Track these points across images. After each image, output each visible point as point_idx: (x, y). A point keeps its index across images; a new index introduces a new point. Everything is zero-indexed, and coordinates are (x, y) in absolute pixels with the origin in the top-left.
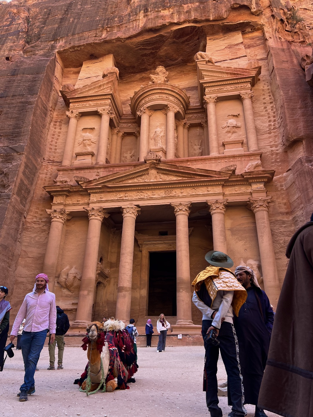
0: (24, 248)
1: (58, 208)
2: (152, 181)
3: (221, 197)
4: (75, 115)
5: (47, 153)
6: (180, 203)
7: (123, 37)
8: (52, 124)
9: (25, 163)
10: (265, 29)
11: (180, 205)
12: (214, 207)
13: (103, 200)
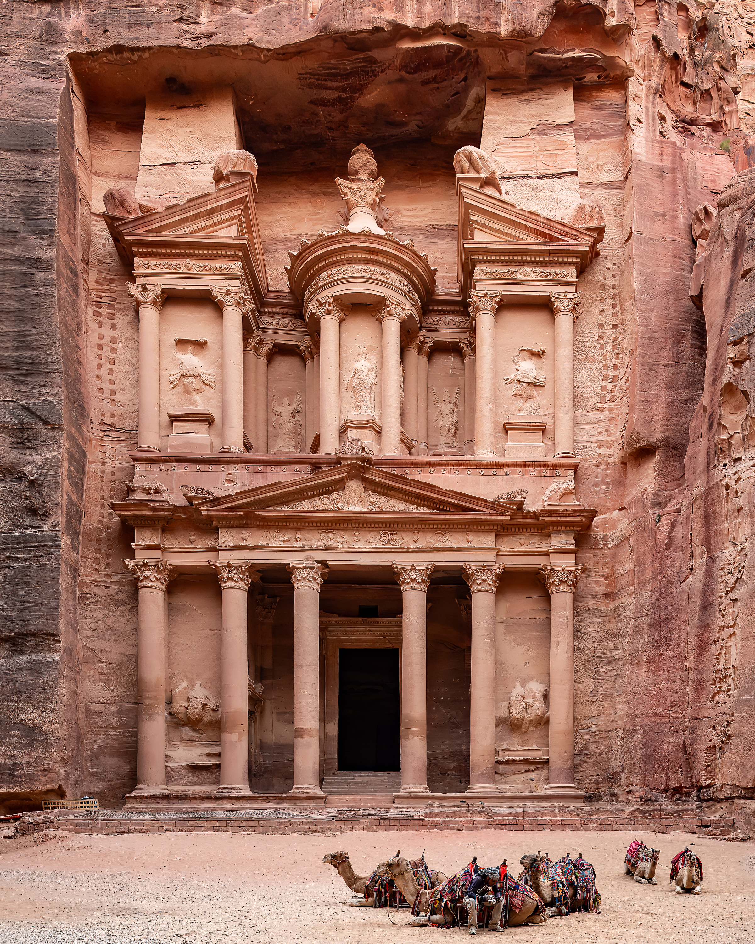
1: (153, 557)
2: (353, 508)
3: (492, 558)
4: (151, 297)
6: (411, 564)
10: (630, 87)
11: (411, 569)
12: (477, 577)
13: (247, 544)
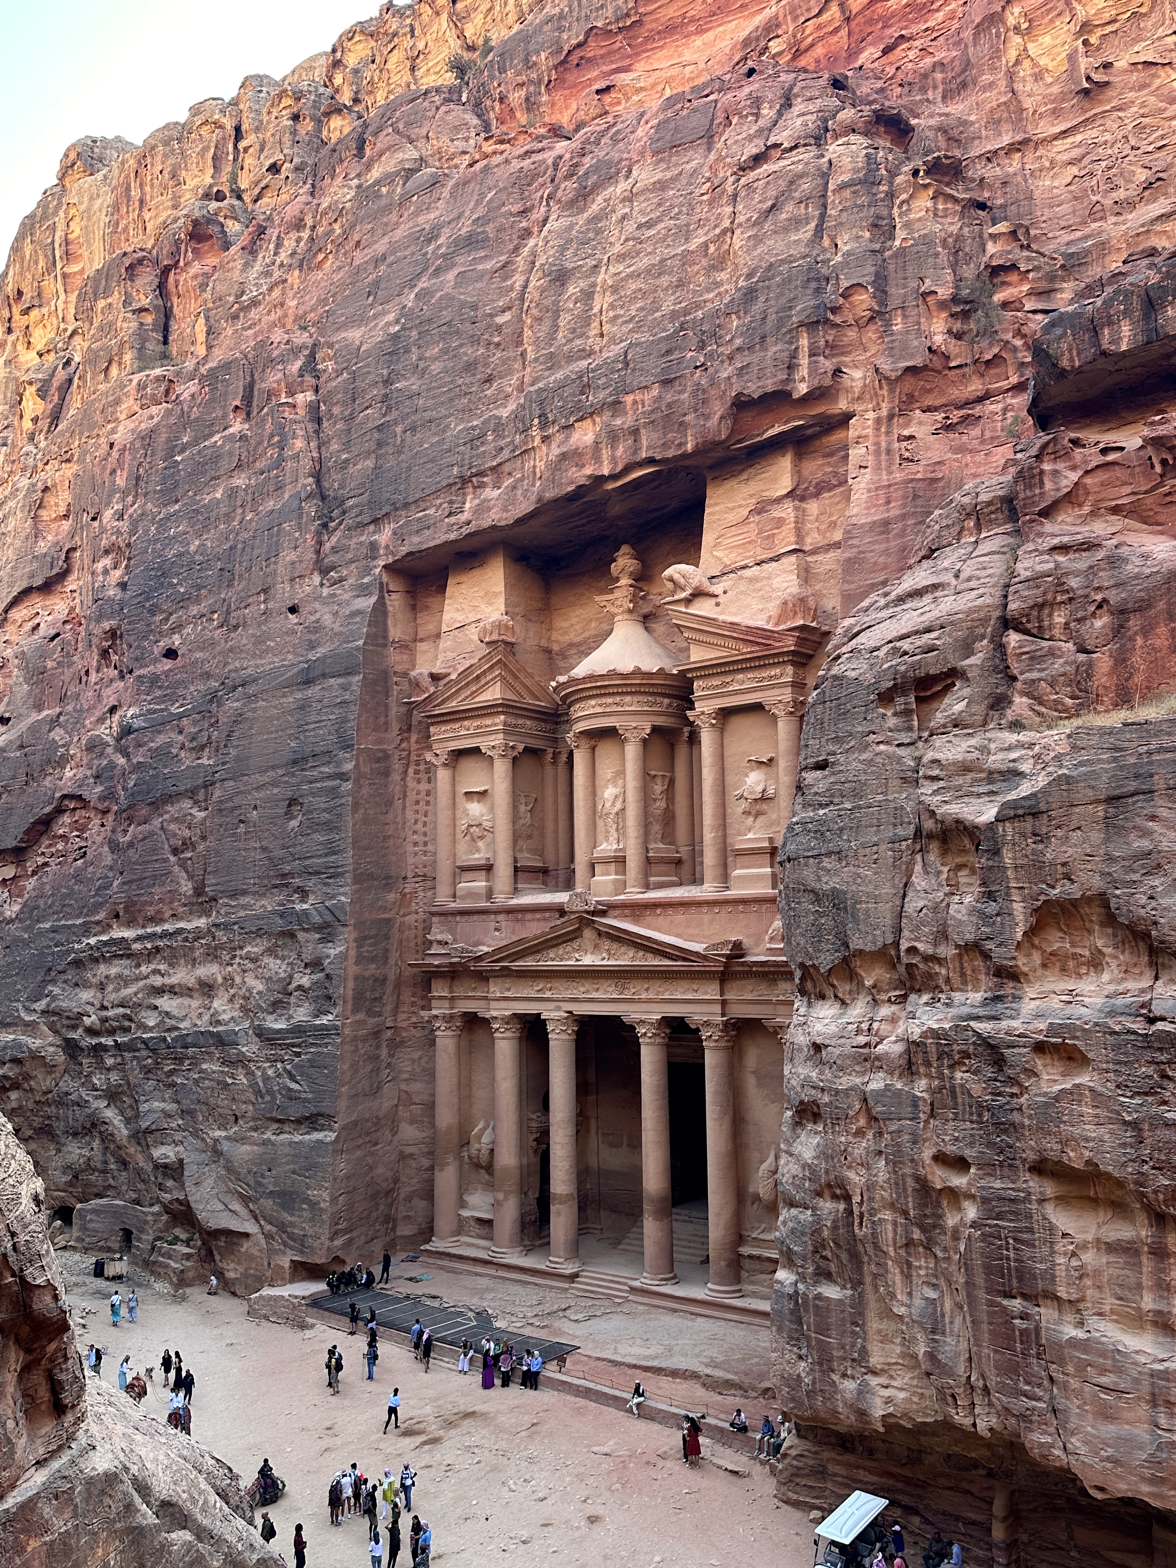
0: (403, 1087)
1: (443, 1006)
2: (589, 957)
3: (718, 1008)
4: (442, 760)
5: (411, 860)
6: (641, 1016)
7: (503, 523)
8: (411, 771)
9: (356, 940)
10: (852, 427)
11: (643, 1022)
12: (704, 1033)
13: (511, 994)
